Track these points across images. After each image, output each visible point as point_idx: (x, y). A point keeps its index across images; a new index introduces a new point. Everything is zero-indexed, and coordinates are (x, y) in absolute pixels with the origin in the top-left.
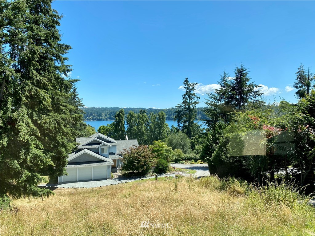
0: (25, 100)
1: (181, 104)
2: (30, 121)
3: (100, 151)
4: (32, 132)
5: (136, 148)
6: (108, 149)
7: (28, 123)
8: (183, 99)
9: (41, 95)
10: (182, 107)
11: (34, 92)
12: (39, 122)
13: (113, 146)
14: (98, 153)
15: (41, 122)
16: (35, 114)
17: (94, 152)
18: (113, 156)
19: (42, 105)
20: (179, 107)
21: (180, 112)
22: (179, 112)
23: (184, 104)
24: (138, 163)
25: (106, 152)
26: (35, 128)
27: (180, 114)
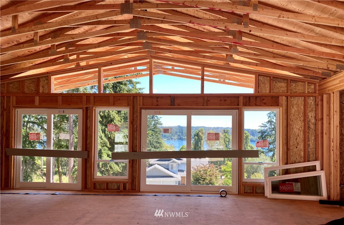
0: (100, 119)
1: (266, 124)
2: (103, 135)
3: (170, 168)
4: (104, 143)
5: (203, 166)
6: (177, 165)
7: (101, 137)
8: (269, 118)
9: (112, 115)
10: (267, 126)
11: (107, 113)
12: (109, 136)
13: (181, 163)
14: (168, 169)
15: (111, 136)
16: (107, 130)
17: (164, 168)
18: (182, 173)
19: (113, 122)
20: (262, 127)
21: (265, 132)
22: (263, 132)
23: (269, 124)
24: (203, 181)
25: (175, 169)
26: (106, 140)
27: (265, 135)
